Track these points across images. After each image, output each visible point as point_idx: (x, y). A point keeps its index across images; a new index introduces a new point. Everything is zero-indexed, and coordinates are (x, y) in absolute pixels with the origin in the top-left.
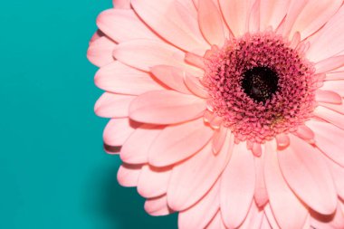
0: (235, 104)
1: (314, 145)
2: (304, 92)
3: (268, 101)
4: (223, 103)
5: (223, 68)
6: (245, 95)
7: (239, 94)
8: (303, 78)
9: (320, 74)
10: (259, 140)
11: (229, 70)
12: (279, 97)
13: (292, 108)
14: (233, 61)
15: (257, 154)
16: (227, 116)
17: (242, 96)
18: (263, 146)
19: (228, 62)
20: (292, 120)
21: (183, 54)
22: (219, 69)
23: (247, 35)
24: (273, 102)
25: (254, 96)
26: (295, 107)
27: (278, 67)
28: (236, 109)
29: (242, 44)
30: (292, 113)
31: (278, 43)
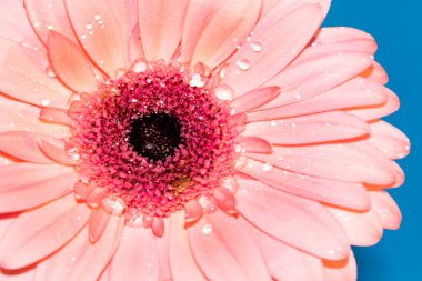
0: (121, 169)
1: (236, 216)
2: (218, 141)
3: (168, 159)
4: (104, 170)
5: (98, 123)
6: (135, 154)
7: (125, 155)
8: (216, 122)
9: (239, 115)
10: (161, 214)
11: (108, 124)
12: (184, 152)
13: (202, 166)
14: (112, 111)
15: (158, 233)
16: (111, 186)
17: (131, 156)
18: (166, 221)
19: (105, 114)
20: (203, 182)
21: (38, 110)
22: (94, 125)
23: (129, 73)
24: (175, 159)
25: (148, 154)
26: (207, 164)
27: (178, 112)
28: (123, 175)
29: (123, 87)
30: (203, 172)
31: (175, 80)
